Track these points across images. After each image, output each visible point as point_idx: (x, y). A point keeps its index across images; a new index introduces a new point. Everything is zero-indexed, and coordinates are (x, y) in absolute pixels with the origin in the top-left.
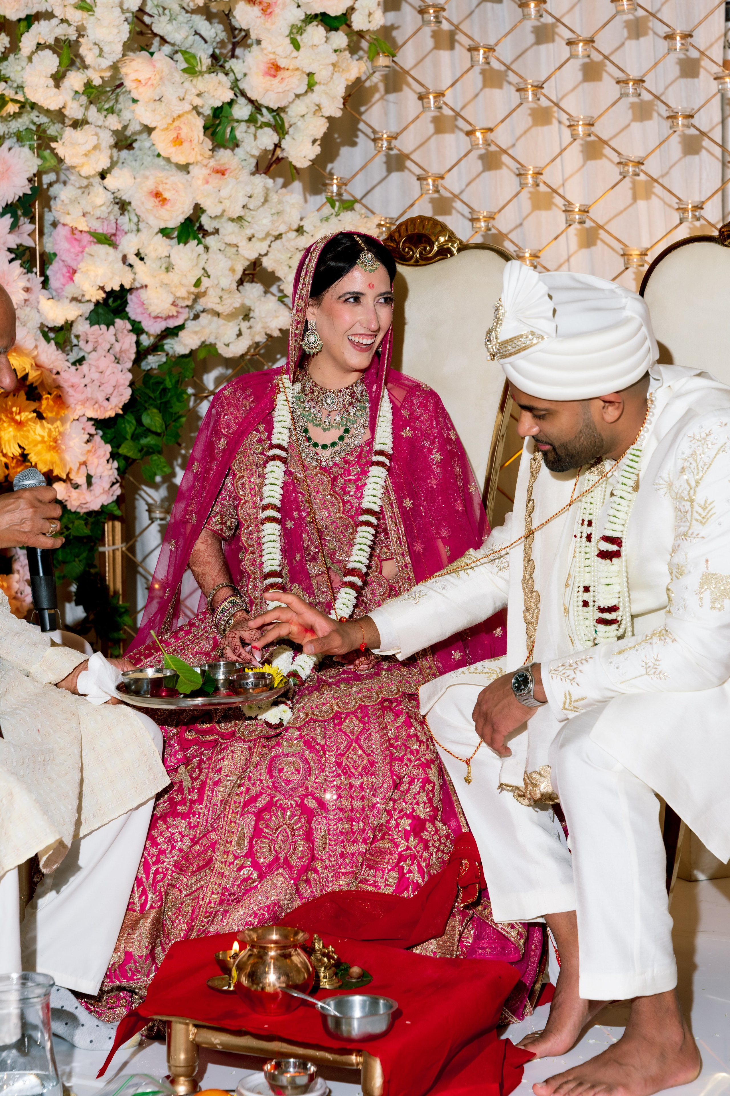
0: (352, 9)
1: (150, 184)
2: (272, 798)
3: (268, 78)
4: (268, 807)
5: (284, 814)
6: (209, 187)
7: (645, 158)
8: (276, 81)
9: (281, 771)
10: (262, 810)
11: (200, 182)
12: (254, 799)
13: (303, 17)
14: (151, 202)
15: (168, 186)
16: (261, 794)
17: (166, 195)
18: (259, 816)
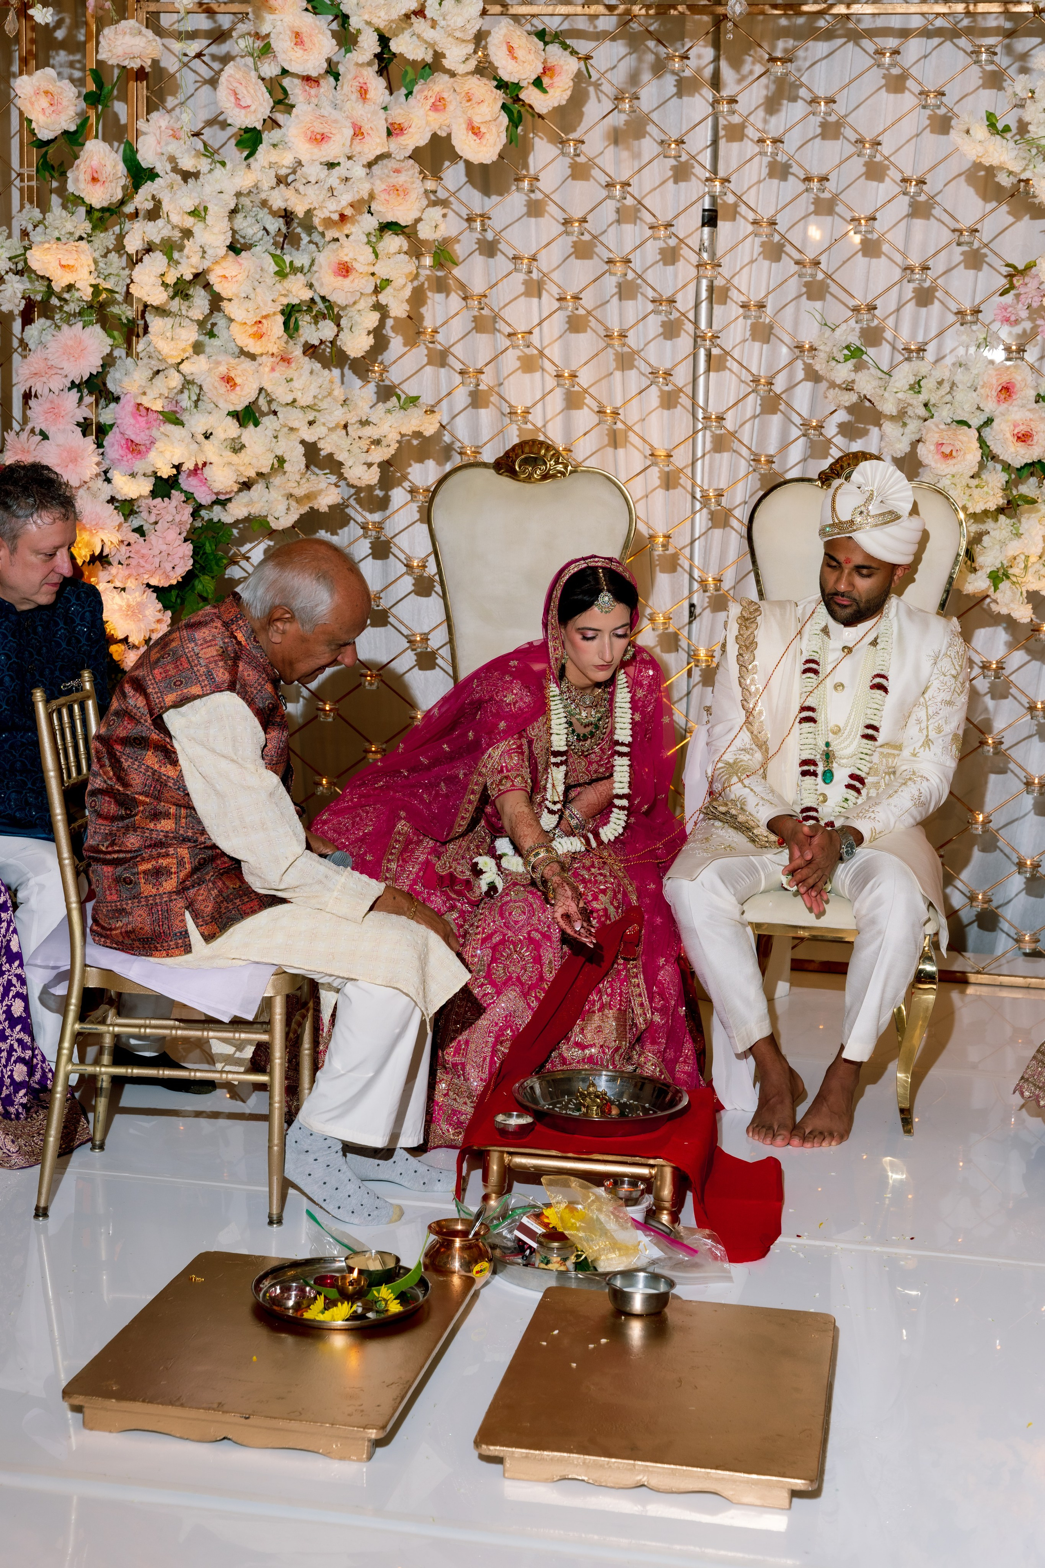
0: (418, 220)
1: (223, 369)
2: (504, 935)
3: (340, 278)
4: (502, 942)
5: (515, 947)
6: (276, 374)
7: (672, 369)
8: (347, 282)
9: (510, 914)
10: (497, 944)
11: (267, 369)
12: (490, 937)
13: (377, 226)
14: (223, 388)
15: (239, 372)
16: (496, 932)
17: (238, 381)
18: (494, 948)
